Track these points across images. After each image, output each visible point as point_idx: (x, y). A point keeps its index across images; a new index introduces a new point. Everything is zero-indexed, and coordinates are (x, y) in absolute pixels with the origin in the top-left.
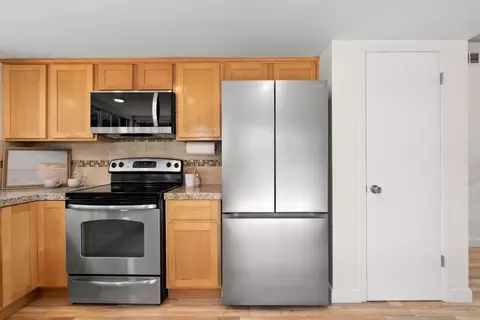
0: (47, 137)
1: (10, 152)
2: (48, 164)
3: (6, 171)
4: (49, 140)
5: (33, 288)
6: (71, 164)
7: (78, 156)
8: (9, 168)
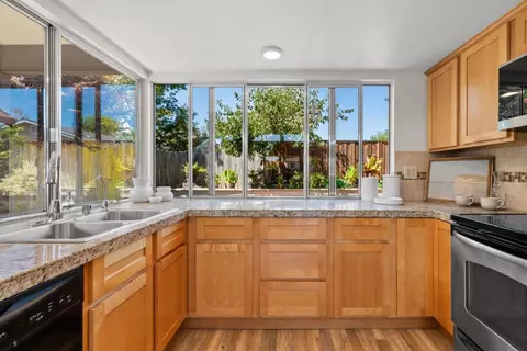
0: (458, 144)
1: (433, 164)
2: (466, 177)
3: (428, 182)
4: (461, 147)
5: (428, 315)
6: (493, 177)
7: (502, 167)
8: (431, 180)
